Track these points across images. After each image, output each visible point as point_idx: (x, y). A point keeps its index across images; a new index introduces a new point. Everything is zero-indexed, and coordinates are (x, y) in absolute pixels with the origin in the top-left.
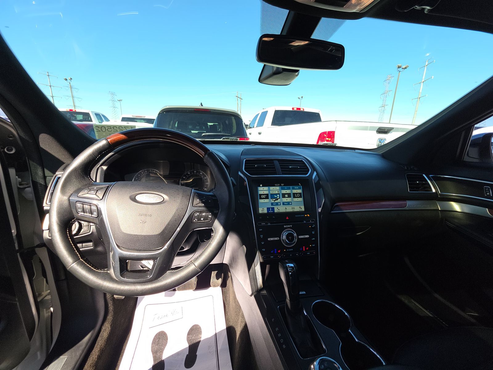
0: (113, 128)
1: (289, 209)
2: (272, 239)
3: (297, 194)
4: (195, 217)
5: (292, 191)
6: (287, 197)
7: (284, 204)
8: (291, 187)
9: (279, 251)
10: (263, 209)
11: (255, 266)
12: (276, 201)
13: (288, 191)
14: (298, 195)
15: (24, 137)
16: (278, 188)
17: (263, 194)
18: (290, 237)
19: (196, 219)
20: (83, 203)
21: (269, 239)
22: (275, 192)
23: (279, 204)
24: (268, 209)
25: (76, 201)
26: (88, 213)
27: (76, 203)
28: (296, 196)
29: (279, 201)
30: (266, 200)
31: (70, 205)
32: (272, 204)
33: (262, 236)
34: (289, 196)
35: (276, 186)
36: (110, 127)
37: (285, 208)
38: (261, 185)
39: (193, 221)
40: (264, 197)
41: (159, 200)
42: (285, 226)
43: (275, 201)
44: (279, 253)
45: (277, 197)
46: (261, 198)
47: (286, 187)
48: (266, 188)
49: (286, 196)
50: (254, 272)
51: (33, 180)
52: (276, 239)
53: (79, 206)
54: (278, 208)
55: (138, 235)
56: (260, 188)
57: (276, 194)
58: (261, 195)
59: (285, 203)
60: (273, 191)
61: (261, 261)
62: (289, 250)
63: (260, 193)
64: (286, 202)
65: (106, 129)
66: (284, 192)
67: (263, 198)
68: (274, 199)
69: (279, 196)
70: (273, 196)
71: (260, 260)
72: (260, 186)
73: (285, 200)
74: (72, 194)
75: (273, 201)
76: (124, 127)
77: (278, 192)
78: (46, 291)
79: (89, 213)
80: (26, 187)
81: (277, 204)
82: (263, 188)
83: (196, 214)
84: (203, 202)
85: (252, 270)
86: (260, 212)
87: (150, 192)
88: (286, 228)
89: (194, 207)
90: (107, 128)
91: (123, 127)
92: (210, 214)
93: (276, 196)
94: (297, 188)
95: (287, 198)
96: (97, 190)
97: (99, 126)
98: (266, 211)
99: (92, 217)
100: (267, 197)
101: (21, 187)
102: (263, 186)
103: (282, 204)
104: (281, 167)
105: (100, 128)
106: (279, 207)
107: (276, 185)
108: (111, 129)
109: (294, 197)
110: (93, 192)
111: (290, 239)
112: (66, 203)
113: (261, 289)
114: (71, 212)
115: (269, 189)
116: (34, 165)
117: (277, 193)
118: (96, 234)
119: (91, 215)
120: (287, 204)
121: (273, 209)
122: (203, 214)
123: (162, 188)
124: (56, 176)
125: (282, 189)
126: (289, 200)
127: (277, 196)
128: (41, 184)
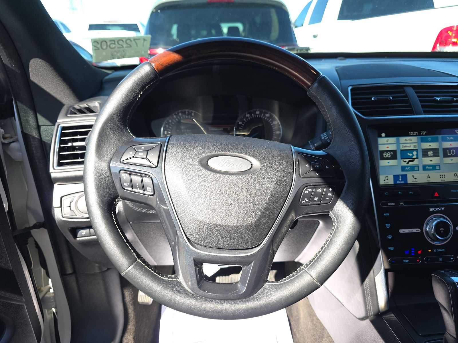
0: (118, 43)
1: (435, 177)
2: (407, 231)
3: (450, 149)
4: (306, 195)
5: (440, 145)
6: (432, 155)
7: (425, 168)
8: (440, 137)
9: (419, 252)
10: (387, 178)
11: (375, 274)
12: (410, 163)
13: (434, 145)
14: (453, 152)
15: (10, 66)
16: (414, 139)
17: (387, 151)
18: (442, 229)
19: (306, 199)
20: (130, 173)
21: (401, 231)
22: (410, 147)
23: (416, 168)
24: (396, 177)
25: (120, 169)
26: (138, 189)
27: (121, 173)
28: (450, 153)
29: (416, 162)
30: (392, 162)
31: (111, 175)
32: (403, 169)
33: (388, 225)
34: (436, 152)
35: (411, 136)
36: (114, 41)
37: (427, 176)
38: (383, 135)
39: (302, 201)
40: (388, 155)
41: (245, 167)
42: (431, 209)
43: (408, 163)
44: (420, 255)
45: (413, 155)
46: (383, 158)
47: (429, 137)
48: (392, 140)
49: (430, 153)
50: (374, 284)
51: (25, 131)
52: (415, 230)
53: (125, 178)
54: (413, 176)
55: (223, 226)
56: (381, 141)
57: (412, 151)
58: (382, 152)
59: (427, 167)
60: (405, 145)
61: (387, 267)
62: (438, 250)
63: (382, 148)
64: (429, 165)
65: (107, 45)
66: (426, 146)
67: (387, 159)
68: (407, 160)
69: (417, 155)
70: (405, 154)
71: (384, 265)
72: (381, 137)
73: (427, 161)
74: (111, 159)
75: (405, 164)
76: (134, 40)
77: (415, 146)
78: (45, 286)
79: (140, 189)
80: (11, 141)
81: (412, 169)
82: (387, 139)
83: (306, 190)
84: (316, 170)
85: (370, 281)
86: (382, 182)
87: (229, 153)
88: (434, 212)
89: (302, 178)
90: (108, 43)
91: (132, 40)
92: (330, 189)
93: (411, 155)
94: (452, 138)
95: (431, 157)
96: (147, 152)
97: (97, 41)
98: (391, 181)
99: (144, 194)
100: (394, 156)
101: (6, 141)
102: (387, 136)
103: (421, 168)
104: (420, 100)
105: (100, 43)
106: (416, 174)
107: (411, 133)
108: (115, 44)
109: (445, 155)
110: (141, 154)
111: (442, 232)
112: (106, 172)
113: (385, 313)
114: (113, 187)
115: (398, 141)
116: (23, 110)
117: (412, 148)
118: (124, 214)
119: (142, 191)
120: (431, 168)
121: (405, 177)
122: (318, 191)
123: (245, 146)
124: (58, 125)
125: (423, 141)
126: (435, 160)
127: (412, 153)
128: (34, 138)
